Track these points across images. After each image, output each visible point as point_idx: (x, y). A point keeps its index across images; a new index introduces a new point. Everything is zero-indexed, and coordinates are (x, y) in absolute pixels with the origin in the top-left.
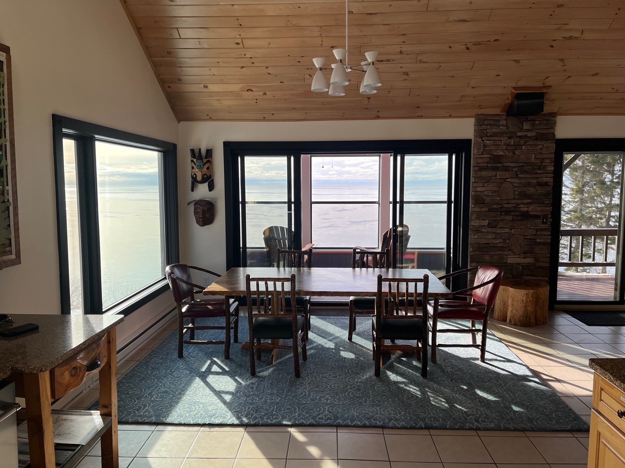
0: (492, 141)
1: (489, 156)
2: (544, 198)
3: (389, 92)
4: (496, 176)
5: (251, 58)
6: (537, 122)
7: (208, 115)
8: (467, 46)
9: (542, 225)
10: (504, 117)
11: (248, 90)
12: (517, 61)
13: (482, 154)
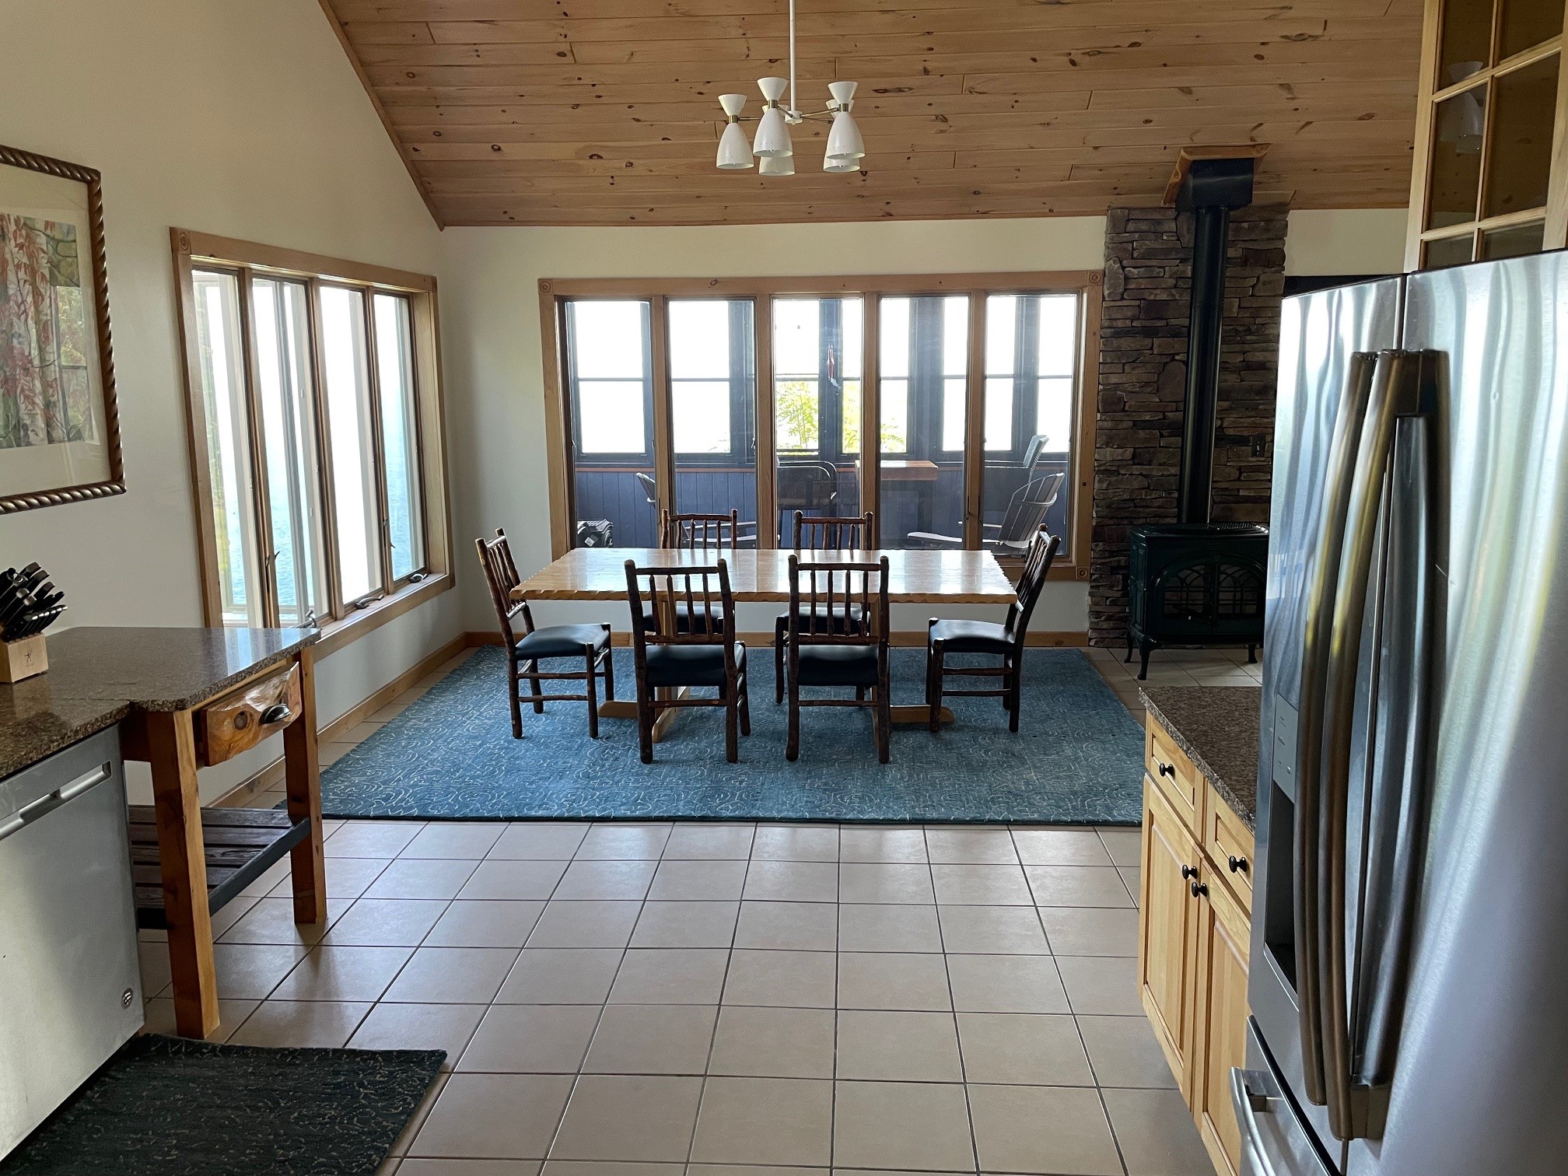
0: (1143, 269)
1: (1137, 303)
2: (1257, 398)
3: (909, 158)
4: (1152, 349)
5: (594, 85)
6: (1245, 225)
7: (505, 213)
8: (1070, 57)
9: (1252, 459)
10: (1172, 214)
11: (591, 157)
12: (1187, 91)
13: (1123, 299)
